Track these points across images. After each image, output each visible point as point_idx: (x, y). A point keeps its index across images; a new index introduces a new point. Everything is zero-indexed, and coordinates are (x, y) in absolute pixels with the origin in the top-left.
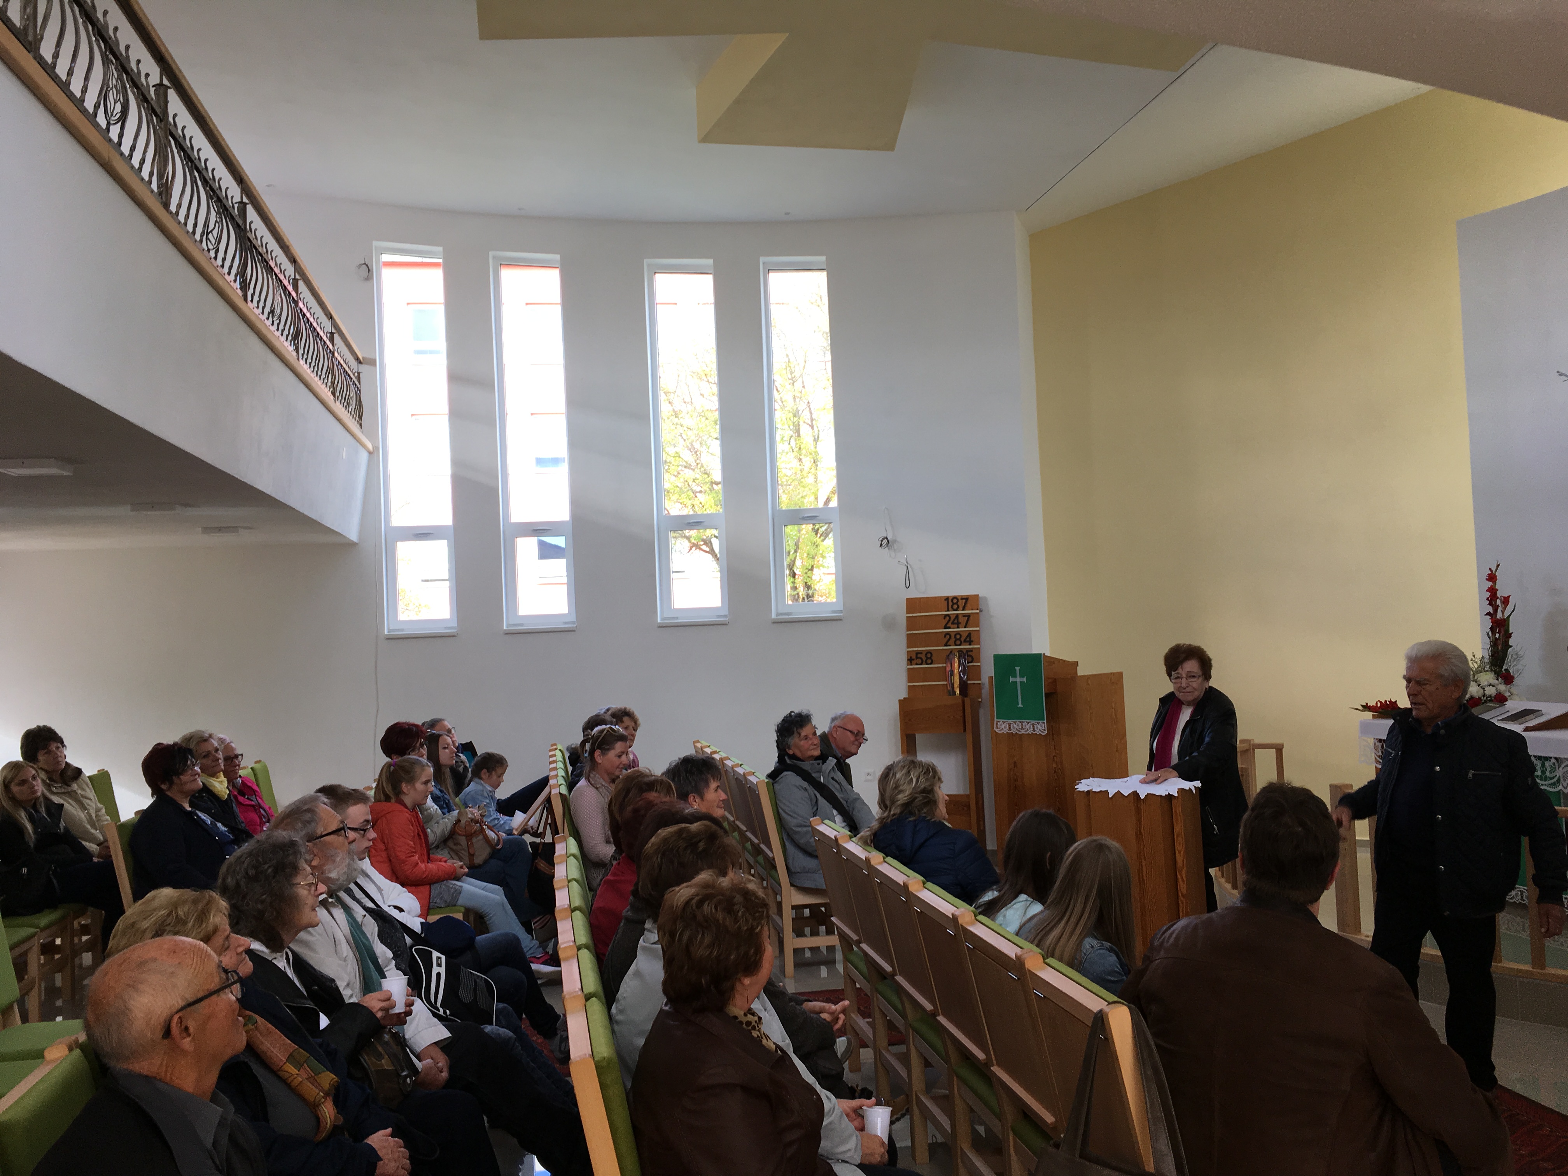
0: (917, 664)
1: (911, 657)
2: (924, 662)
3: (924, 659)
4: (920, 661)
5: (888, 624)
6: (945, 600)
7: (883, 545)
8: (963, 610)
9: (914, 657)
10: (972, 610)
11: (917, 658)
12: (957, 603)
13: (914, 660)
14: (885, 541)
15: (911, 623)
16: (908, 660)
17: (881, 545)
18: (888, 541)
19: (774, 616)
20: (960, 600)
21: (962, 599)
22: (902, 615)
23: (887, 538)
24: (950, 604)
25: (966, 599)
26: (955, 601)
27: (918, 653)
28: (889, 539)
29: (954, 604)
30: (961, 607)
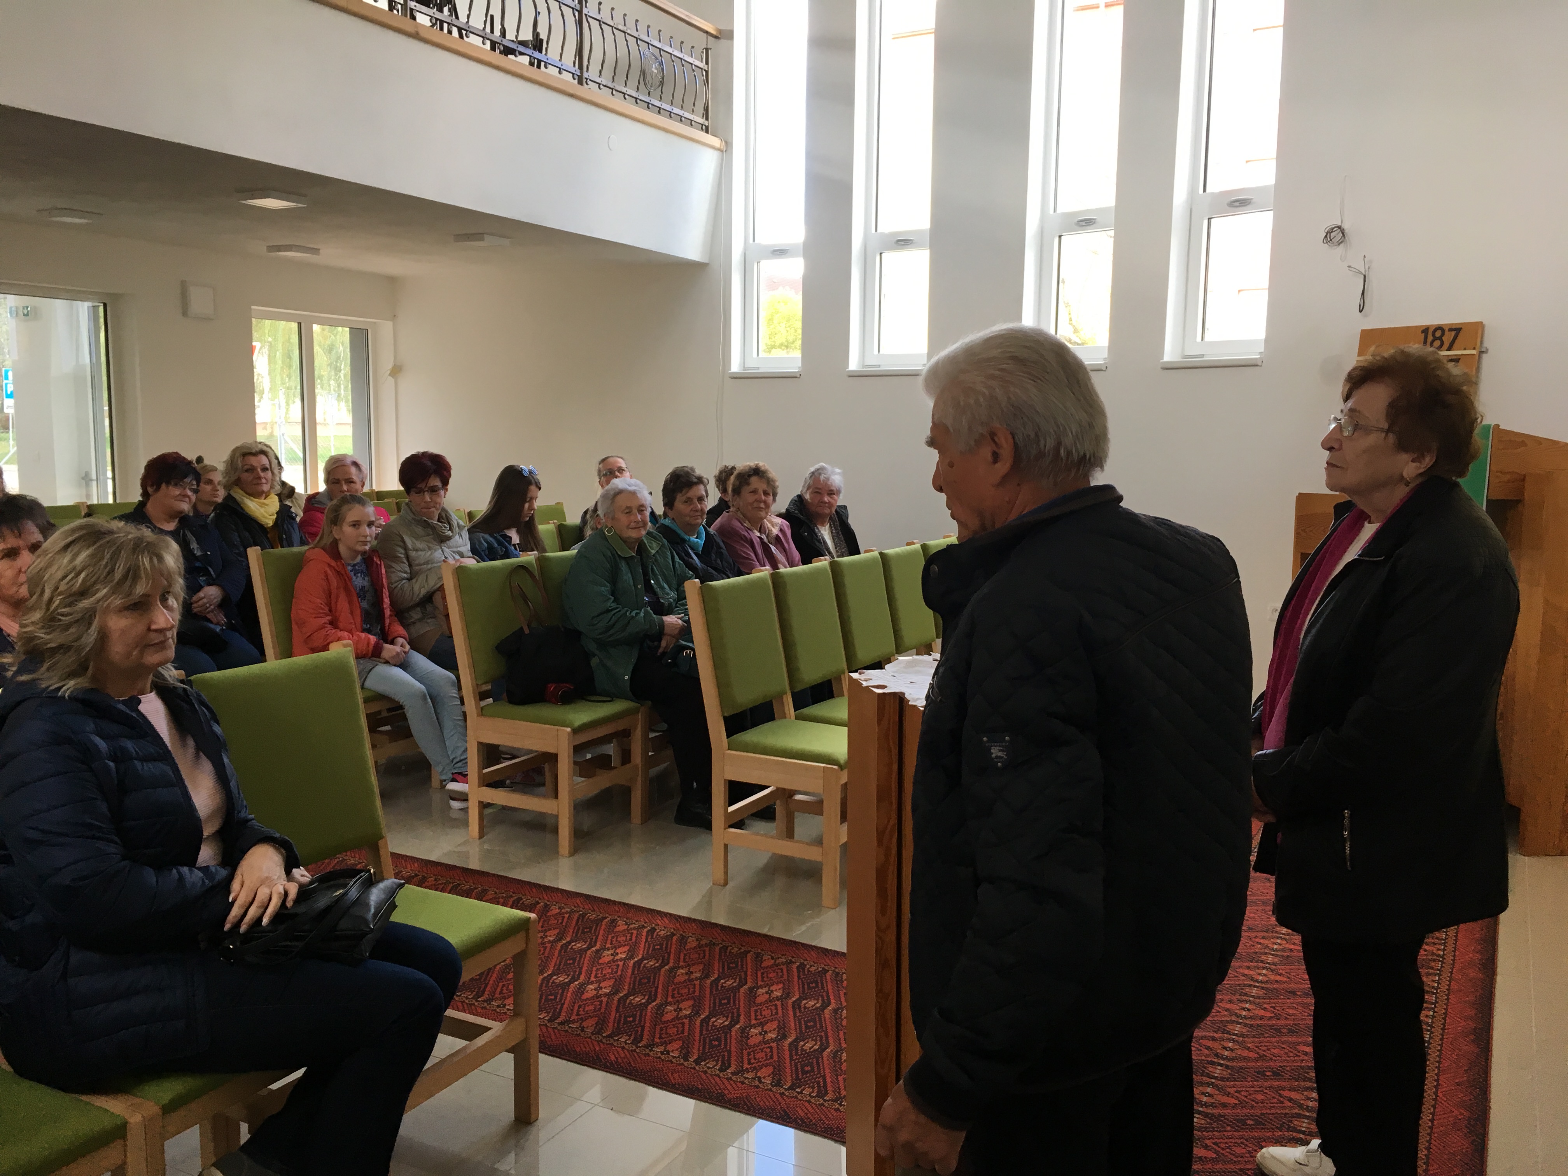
5: (1329, 372)
6: (1423, 332)
7: (1334, 240)
8: (1449, 349)
10: (1465, 349)
12: (1440, 338)
14: (1336, 235)
17: (1328, 240)
18: (1342, 233)
19: (1168, 356)
20: (1447, 332)
21: (1451, 330)
23: (1340, 227)
24: (1430, 338)
25: (1457, 330)
26: (1438, 334)
28: (1345, 226)
29: (1435, 339)
30: (1446, 345)
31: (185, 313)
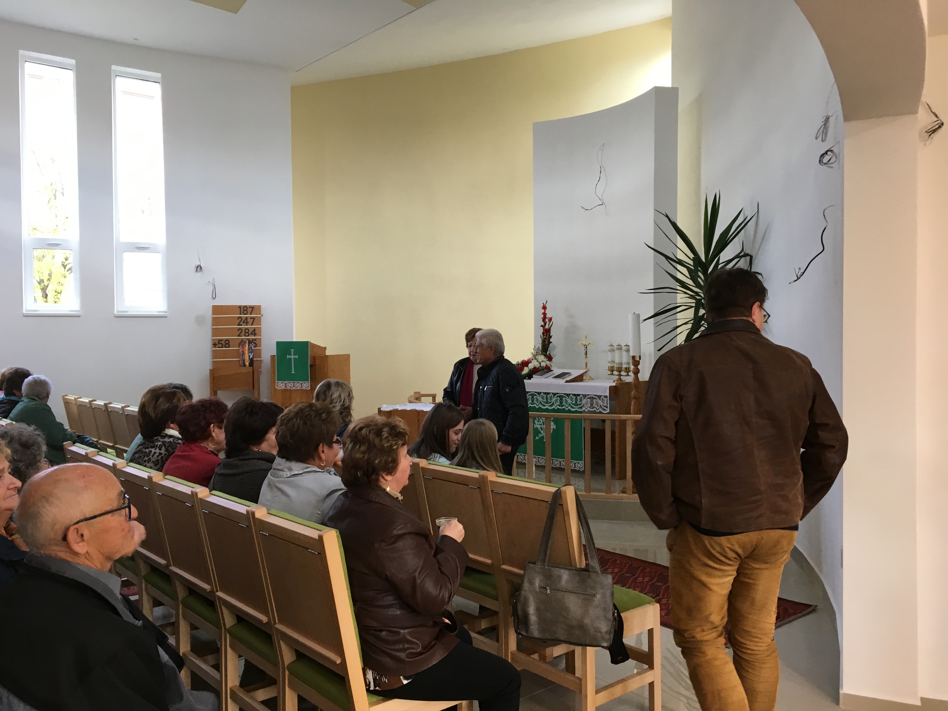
0: (219, 347)
2: (224, 346)
3: (224, 344)
4: (221, 346)
5: (200, 320)
6: (239, 307)
8: (251, 314)
9: (217, 343)
10: (256, 314)
11: (219, 343)
12: (246, 310)
13: (217, 344)
15: (215, 321)
16: (213, 344)
17: (196, 270)
18: (201, 268)
19: (116, 313)
21: (250, 307)
22: (209, 315)
24: (242, 310)
27: (219, 340)
28: (202, 266)
29: (244, 310)
30: (249, 313)
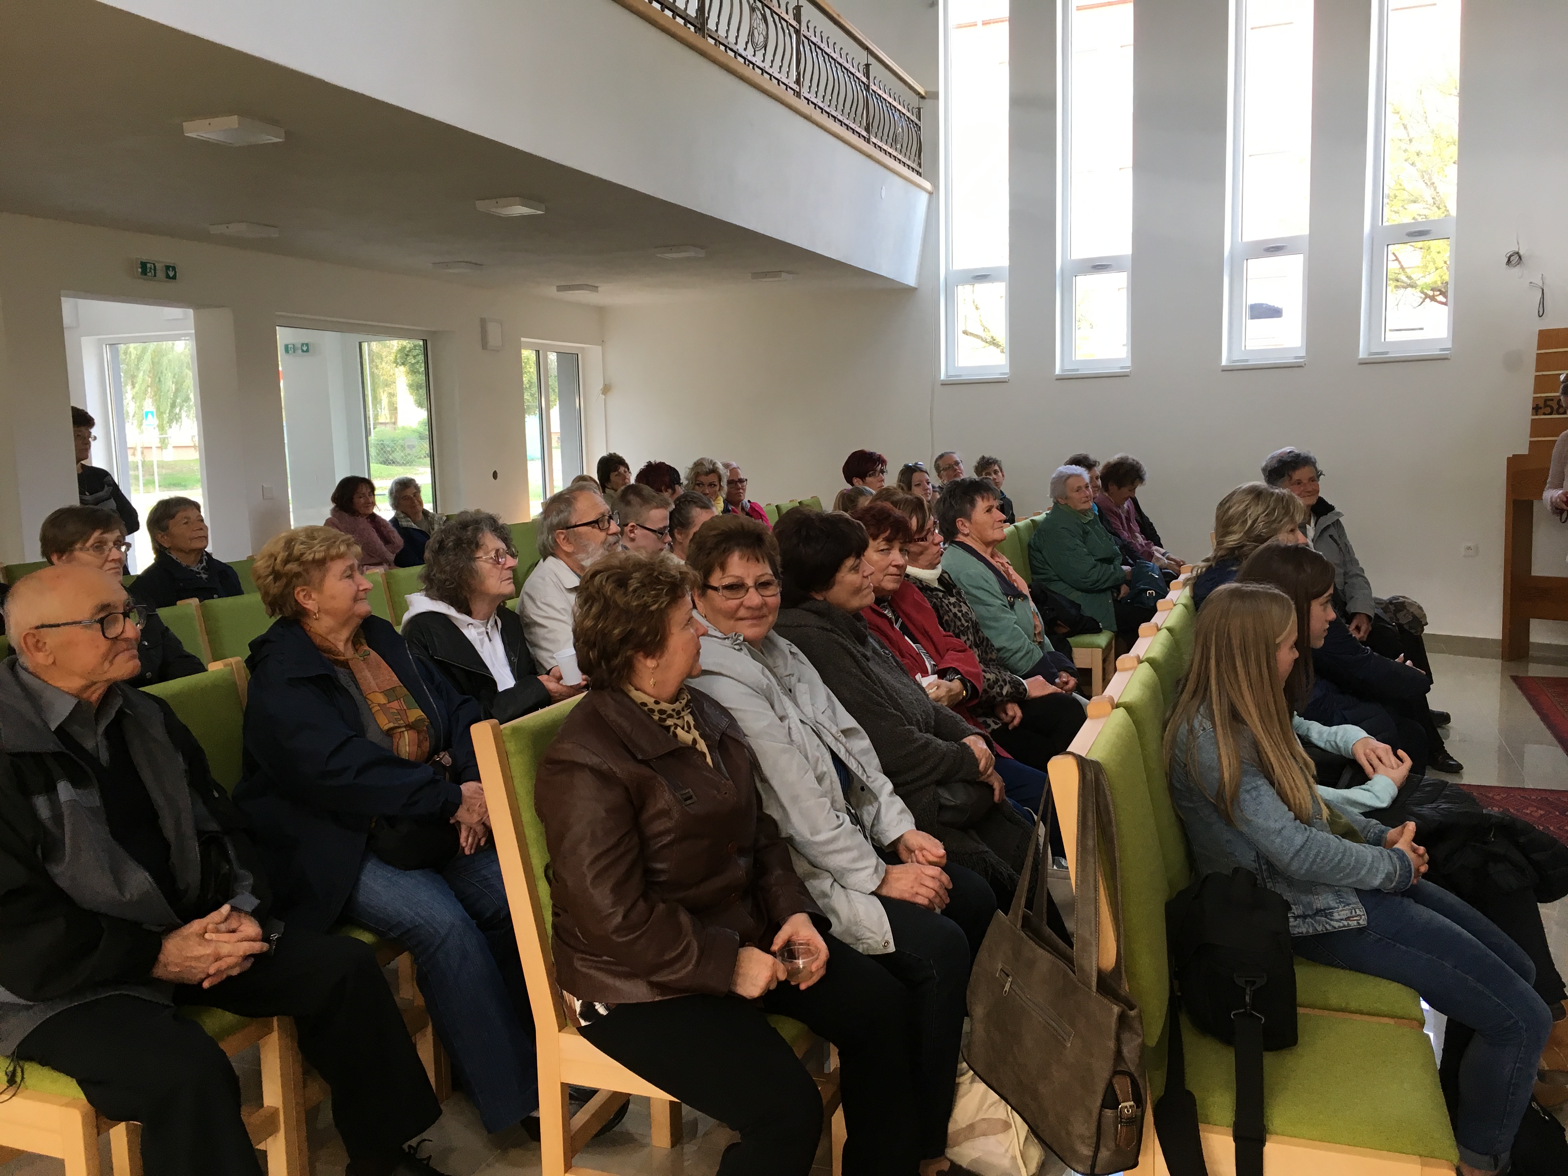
0: (1544, 414)
1: (1537, 405)
2: (1555, 412)
3: (1555, 407)
4: (1548, 410)
5: (1512, 362)
7: (1513, 262)
9: (1541, 404)
11: (1546, 405)
13: (1541, 408)
14: (1515, 259)
15: (1542, 361)
16: (1533, 408)
17: (1509, 262)
18: (1520, 257)
19: (1362, 354)
22: (1531, 351)
23: (1518, 253)
27: (1547, 400)
28: (1521, 253)
31: (484, 345)
